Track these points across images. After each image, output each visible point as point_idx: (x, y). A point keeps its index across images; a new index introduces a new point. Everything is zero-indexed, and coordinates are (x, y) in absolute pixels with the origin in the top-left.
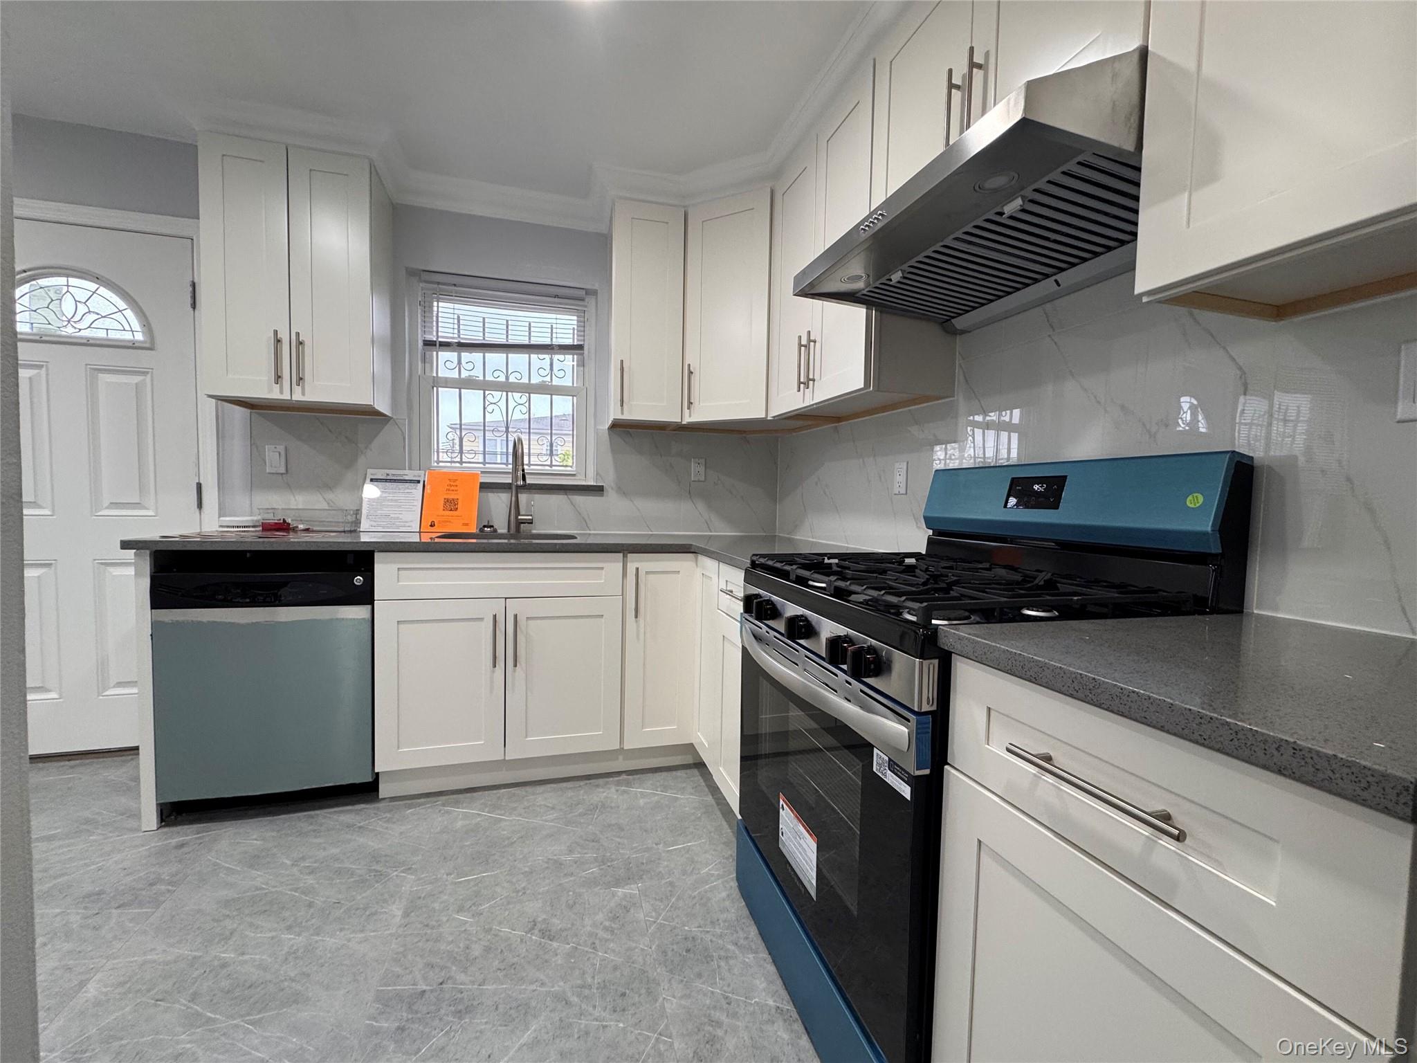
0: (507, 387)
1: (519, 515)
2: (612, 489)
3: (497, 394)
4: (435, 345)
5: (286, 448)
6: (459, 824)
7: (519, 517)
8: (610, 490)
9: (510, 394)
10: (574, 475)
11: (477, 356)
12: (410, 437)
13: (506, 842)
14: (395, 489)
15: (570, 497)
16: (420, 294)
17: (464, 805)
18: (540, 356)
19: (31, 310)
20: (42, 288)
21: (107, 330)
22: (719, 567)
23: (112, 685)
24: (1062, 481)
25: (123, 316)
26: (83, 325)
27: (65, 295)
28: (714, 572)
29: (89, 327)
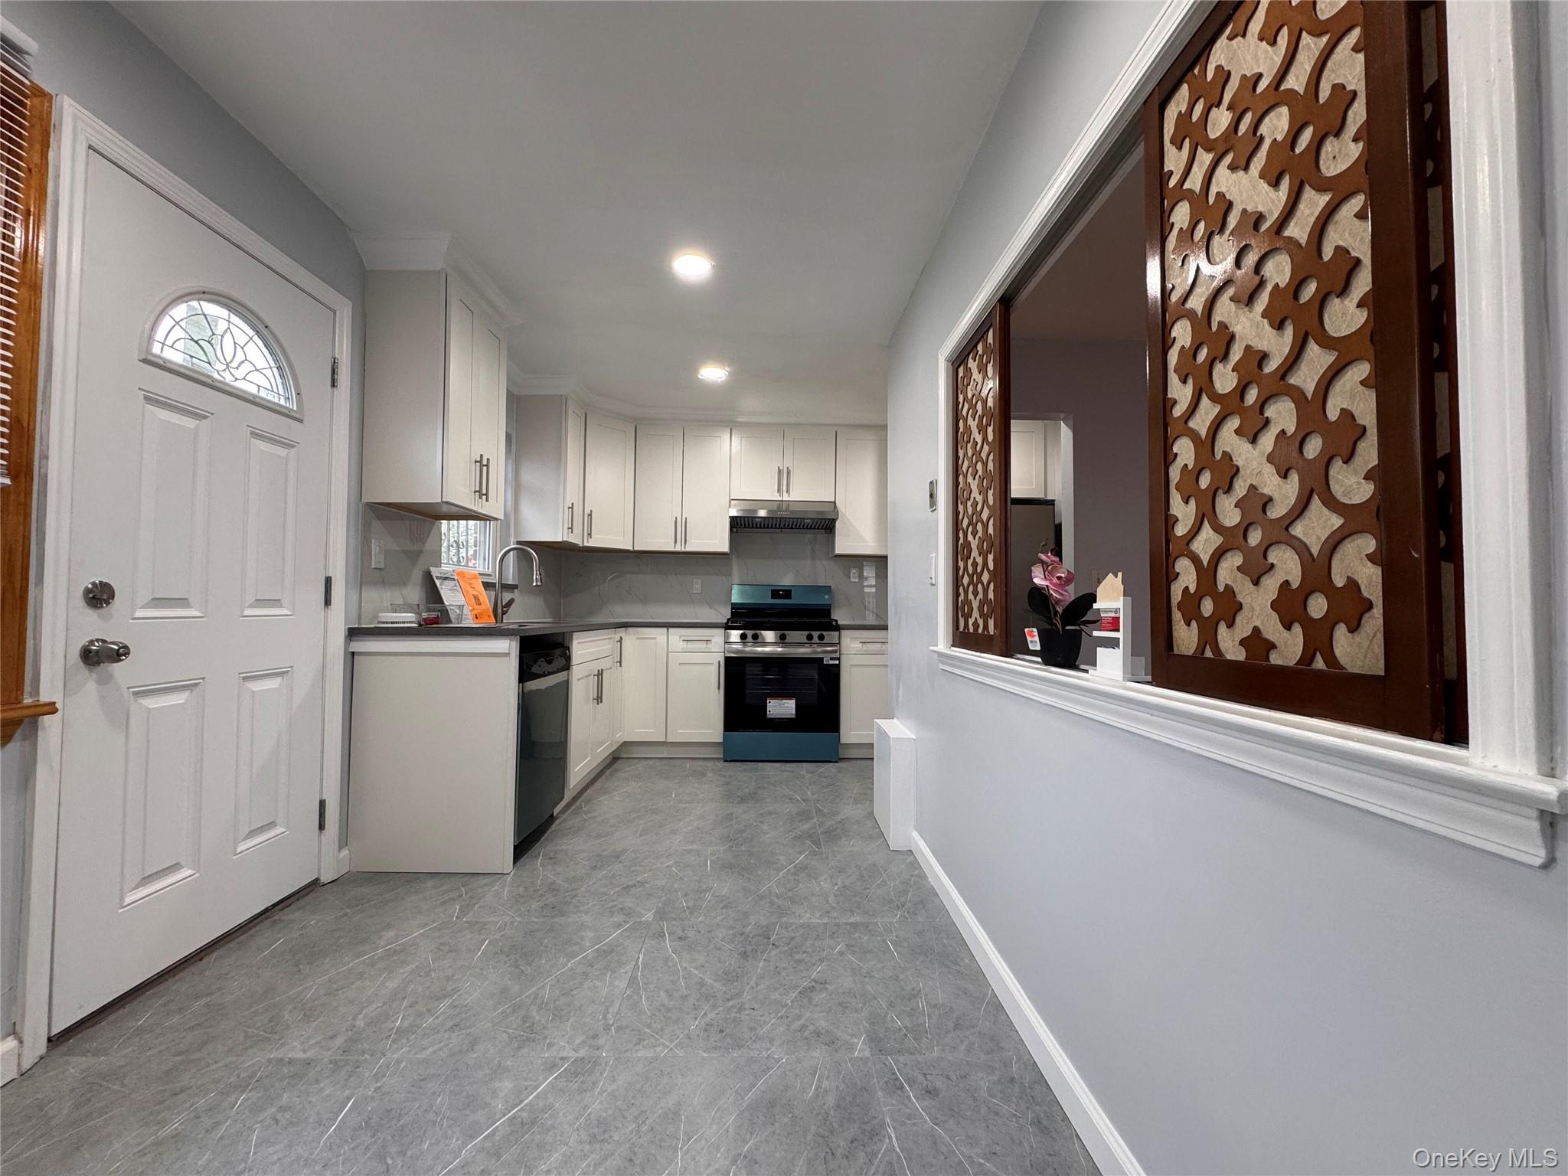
19: (192, 340)
20: (205, 315)
21: (259, 386)
22: (668, 630)
23: (242, 838)
24: (790, 591)
25: (273, 374)
26: (240, 374)
27: (226, 331)
28: (660, 634)
29: (244, 379)
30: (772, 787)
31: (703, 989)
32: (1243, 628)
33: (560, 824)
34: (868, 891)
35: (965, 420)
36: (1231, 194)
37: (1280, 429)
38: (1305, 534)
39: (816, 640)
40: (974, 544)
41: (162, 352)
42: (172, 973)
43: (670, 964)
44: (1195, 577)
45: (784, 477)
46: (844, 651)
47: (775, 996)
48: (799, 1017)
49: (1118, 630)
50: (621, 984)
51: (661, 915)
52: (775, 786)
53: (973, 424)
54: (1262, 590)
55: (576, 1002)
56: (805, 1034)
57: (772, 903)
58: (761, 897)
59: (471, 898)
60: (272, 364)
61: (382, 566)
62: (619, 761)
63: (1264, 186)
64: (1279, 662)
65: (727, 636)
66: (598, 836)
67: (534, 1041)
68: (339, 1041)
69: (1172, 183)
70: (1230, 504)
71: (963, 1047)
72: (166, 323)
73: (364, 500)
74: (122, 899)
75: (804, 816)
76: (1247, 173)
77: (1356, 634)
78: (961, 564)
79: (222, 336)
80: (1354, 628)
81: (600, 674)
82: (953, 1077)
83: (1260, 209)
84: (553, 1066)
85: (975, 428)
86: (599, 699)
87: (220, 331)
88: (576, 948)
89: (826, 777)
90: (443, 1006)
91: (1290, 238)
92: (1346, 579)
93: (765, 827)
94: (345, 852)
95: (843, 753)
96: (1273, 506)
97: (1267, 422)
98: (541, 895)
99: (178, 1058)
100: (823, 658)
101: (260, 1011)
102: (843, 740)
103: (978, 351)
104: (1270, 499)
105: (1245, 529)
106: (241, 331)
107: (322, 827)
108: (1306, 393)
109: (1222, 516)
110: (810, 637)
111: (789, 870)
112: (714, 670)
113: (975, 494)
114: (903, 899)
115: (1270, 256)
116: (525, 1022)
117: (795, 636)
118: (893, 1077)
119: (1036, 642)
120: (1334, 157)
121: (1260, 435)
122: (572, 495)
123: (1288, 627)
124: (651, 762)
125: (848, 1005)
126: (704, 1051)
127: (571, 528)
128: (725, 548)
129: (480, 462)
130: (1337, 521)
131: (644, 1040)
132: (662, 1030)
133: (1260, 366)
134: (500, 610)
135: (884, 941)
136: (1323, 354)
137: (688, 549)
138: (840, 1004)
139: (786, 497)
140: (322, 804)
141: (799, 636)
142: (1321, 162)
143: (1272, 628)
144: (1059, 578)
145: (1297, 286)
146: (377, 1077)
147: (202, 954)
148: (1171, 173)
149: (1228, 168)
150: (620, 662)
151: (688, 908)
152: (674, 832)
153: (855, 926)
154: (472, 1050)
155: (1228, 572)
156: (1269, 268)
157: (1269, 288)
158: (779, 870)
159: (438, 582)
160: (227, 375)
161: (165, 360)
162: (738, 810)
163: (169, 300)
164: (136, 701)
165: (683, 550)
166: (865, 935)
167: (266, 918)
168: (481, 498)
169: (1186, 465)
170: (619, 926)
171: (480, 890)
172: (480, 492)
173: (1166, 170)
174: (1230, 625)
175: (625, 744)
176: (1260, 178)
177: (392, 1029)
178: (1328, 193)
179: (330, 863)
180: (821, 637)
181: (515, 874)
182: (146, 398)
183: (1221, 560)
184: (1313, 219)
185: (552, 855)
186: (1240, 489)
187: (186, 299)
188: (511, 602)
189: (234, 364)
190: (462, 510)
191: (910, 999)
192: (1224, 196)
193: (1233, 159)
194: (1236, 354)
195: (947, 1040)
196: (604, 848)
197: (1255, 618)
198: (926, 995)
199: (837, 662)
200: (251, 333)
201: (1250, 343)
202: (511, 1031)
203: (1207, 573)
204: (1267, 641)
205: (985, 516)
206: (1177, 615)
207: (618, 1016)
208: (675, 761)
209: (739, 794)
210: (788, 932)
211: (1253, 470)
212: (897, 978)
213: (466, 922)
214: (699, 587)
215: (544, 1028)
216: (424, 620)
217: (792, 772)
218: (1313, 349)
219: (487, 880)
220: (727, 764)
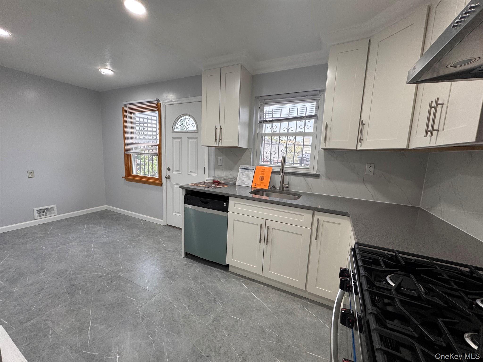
0: (288, 134)
1: (284, 184)
2: (324, 176)
3: (284, 137)
4: (262, 122)
5: (222, 158)
6: (243, 293)
7: (284, 185)
8: (322, 176)
9: (288, 137)
10: (309, 169)
11: (278, 124)
12: (253, 154)
13: (252, 309)
14: (247, 172)
15: (305, 178)
16: (259, 104)
17: (248, 285)
18: (301, 121)
21: (191, 128)
60: (194, 122)
72: (177, 125)
106: (188, 119)
159: (241, 170)
160: (185, 129)
164: (174, 185)
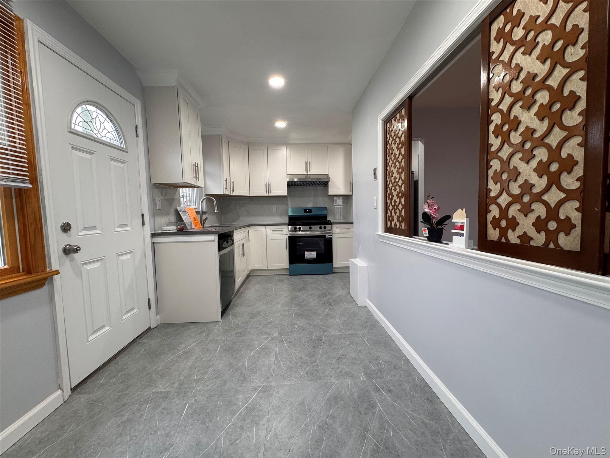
5: (161, 199)
14: (184, 214)
19: (85, 121)
20: (88, 111)
21: (111, 139)
22: (266, 227)
23: (124, 313)
24: (311, 210)
25: (114, 133)
26: (103, 134)
27: (96, 117)
28: (263, 228)
29: (105, 136)
30: (310, 285)
31: (302, 360)
32: (519, 231)
33: (234, 302)
34: (353, 322)
35: (390, 145)
36: (522, 64)
37: (540, 159)
38: (548, 199)
39: (323, 228)
40: (395, 194)
41: (75, 127)
42: (107, 364)
43: (288, 352)
44: (499, 212)
45: (308, 165)
46: (334, 232)
47: (329, 361)
48: (338, 368)
49: (464, 230)
50: (273, 359)
51: (280, 334)
52: (311, 284)
53: (395, 147)
54: (528, 218)
55: (258, 367)
56: (342, 373)
57: (320, 328)
58: (315, 326)
59: (209, 331)
60: (114, 130)
61: (161, 208)
62: (250, 277)
63: (538, 63)
64: (534, 245)
65: (288, 228)
66: (249, 306)
67: (246, 381)
68: (176, 385)
69: (494, 57)
70: (515, 186)
71: (398, 375)
72: (75, 115)
73: (152, 182)
74: (88, 340)
75: (324, 295)
76: (530, 57)
77: (568, 236)
78: (389, 201)
79: (95, 119)
80: (567, 234)
81: (243, 245)
82: (397, 386)
83: (536, 72)
84: (256, 389)
85: (396, 148)
86: (243, 255)
87: (94, 117)
88: (253, 348)
89: (329, 280)
90: (210, 370)
91: (549, 85)
92: (565, 217)
93: (311, 300)
94: (158, 317)
95: (334, 271)
96: (535, 188)
97: (534, 156)
98: (235, 329)
99: (119, 394)
100: (326, 236)
101: (144, 376)
102: (334, 266)
103: (397, 118)
104: (534, 185)
105: (521, 196)
106: (102, 117)
107: (150, 308)
108: (552, 146)
109: (512, 190)
110: (321, 228)
111: (323, 316)
112: (284, 241)
113: (395, 174)
114: (367, 324)
115: (539, 91)
116: (241, 374)
117: (314, 227)
118: (376, 387)
119: (427, 233)
120: (572, 54)
121: (531, 161)
122: (226, 176)
123: (539, 232)
124: (262, 277)
125: (355, 363)
126: (308, 381)
127: (227, 189)
128: (286, 194)
129: (195, 165)
130: (563, 195)
131: (285, 378)
132: (291, 375)
133: (532, 134)
134: (203, 222)
135: (363, 340)
136: (561, 132)
137: (272, 195)
138: (352, 363)
139: (309, 173)
140: (149, 300)
141: (317, 227)
142: (565, 55)
143: (532, 232)
144: (435, 209)
145: (551, 104)
146: (194, 396)
147: (116, 356)
148: (493, 53)
149: (522, 53)
150: (249, 240)
151: (290, 331)
152: (278, 303)
153: (352, 335)
154: (225, 385)
155: (513, 211)
156: (538, 96)
157: (538, 104)
158: (320, 316)
159: (180, 213)
160: (99, 135)
161: (77, 131)
162: (299, 294)
163: (75, 105)
164: (83, 267)
165: (269, 195)
166: (356, 338)
167: (135, 342)
168: (196, 180)
169: (496, 170)
170: (266, 339)
171: (211, 328)
172: (196, 177)
173: (491, 51)
174: (514, 230)
175: (252, 270)
176: (537, 59)
177: (194, 379)
178: (568, 68)
179: (154, 320)
180: (325, 228)
181: (223, 322)
182: (72, 147)
183: (511, 206)
184: (560, 79)
185: (234, 314)
186: (520, 181)
187: (80, 105)
188: (206, 219)
189: (101, 131)
190: (187, 184)
191: (376, 360)
192: (519, 65)
193: (524, 50)
194: (521, 129)
195: (392, 373)
196: (253, 310)
197: (524, 228)
198: (382, 358)
199: (331, 237)
200: (105, 117)
201: (528, 125)
202: (237, 378)
203: (504, 212)
204: (529, 237)
205: (400, 183)
206: (490, 226)
207: (274, 371)
208: (271, 276)
209: (298, 288)
210: (328, 338)
211: (527, 174)
212: (370, 353)
213: (210, 340)
214: (275, 209)
215: (249, 376)
216: (179, 228)
217: (316, 278)
218: (556, 129)
219: (213, 324)
220: (291, 276)
